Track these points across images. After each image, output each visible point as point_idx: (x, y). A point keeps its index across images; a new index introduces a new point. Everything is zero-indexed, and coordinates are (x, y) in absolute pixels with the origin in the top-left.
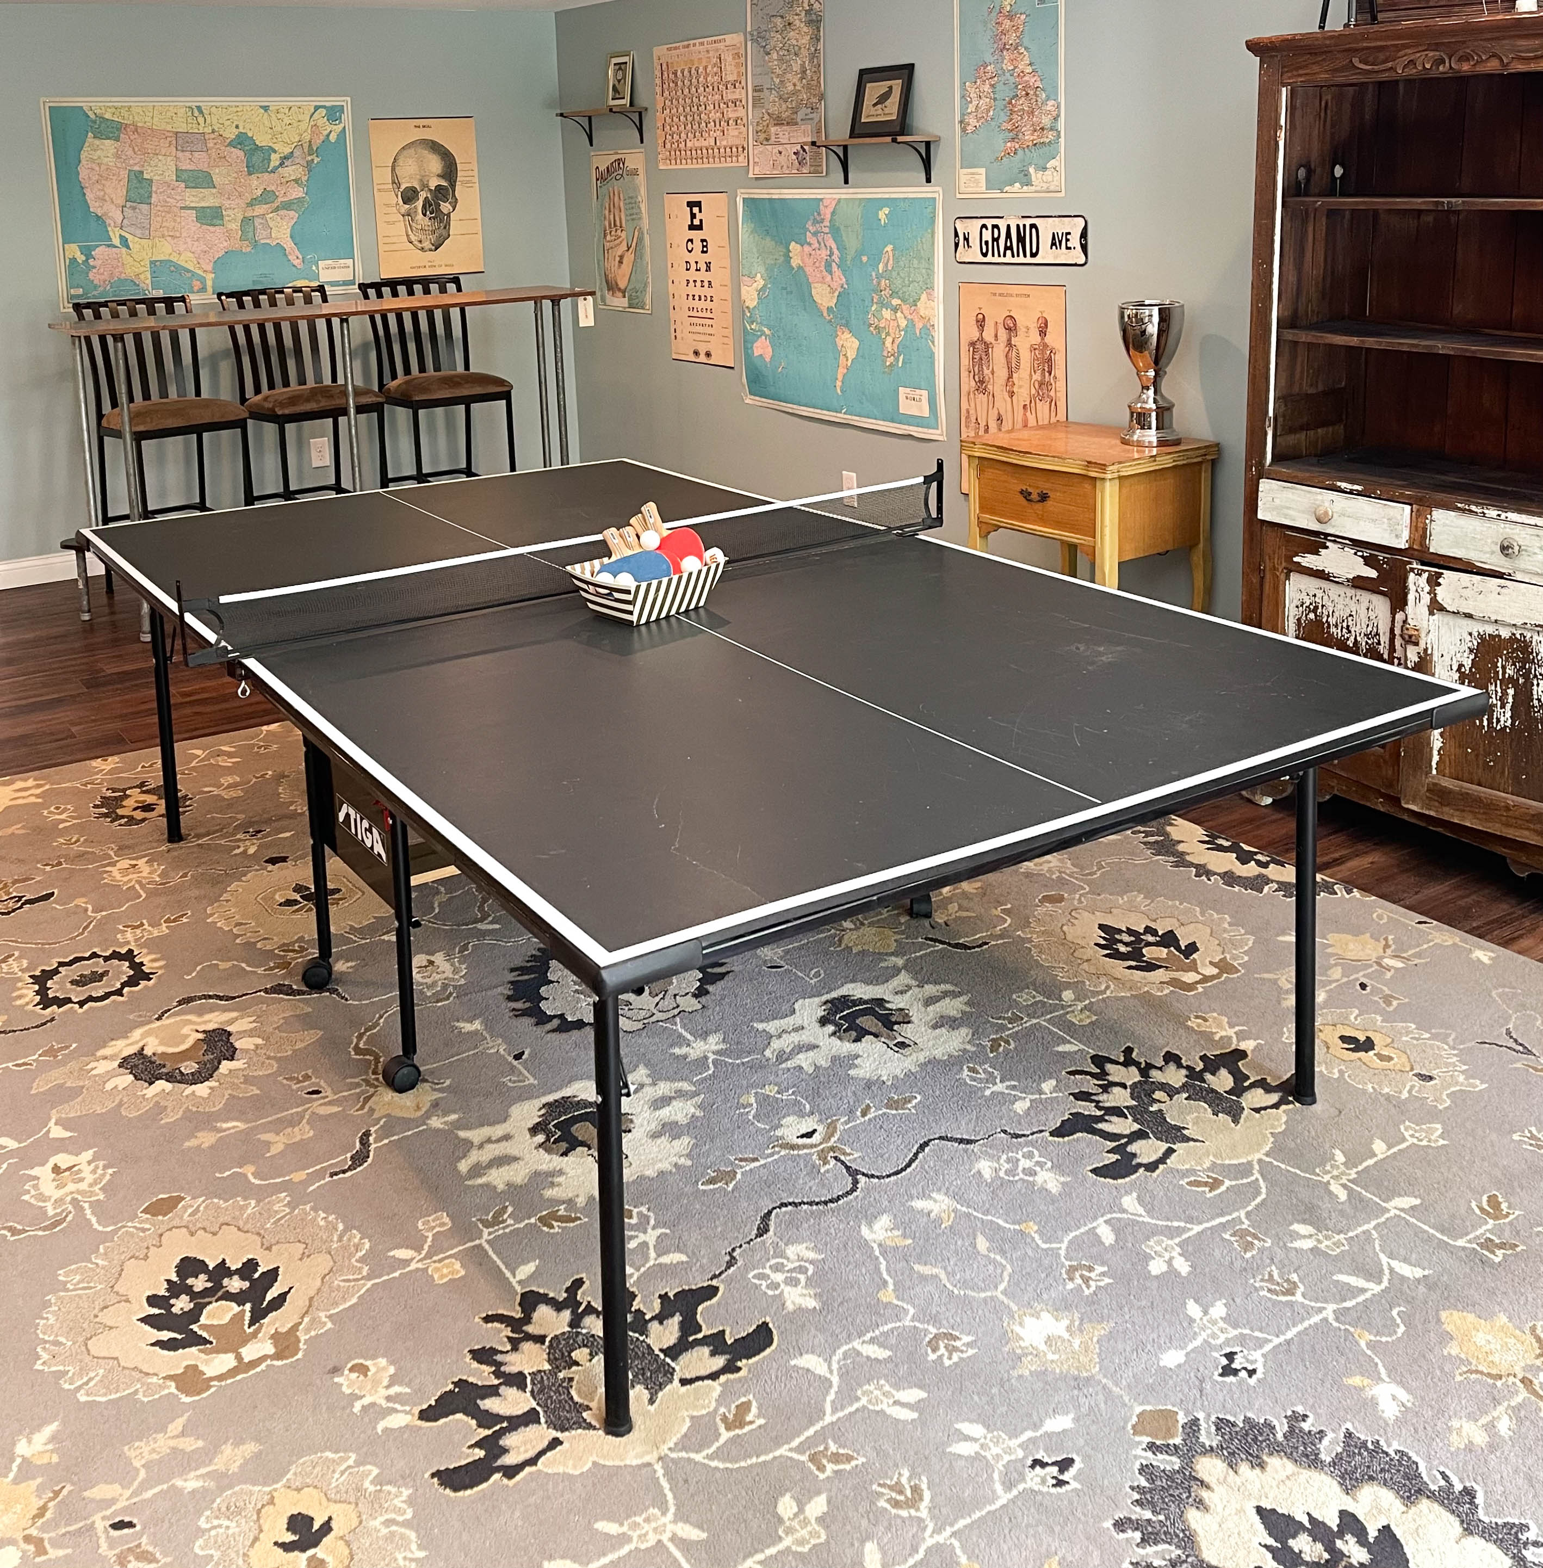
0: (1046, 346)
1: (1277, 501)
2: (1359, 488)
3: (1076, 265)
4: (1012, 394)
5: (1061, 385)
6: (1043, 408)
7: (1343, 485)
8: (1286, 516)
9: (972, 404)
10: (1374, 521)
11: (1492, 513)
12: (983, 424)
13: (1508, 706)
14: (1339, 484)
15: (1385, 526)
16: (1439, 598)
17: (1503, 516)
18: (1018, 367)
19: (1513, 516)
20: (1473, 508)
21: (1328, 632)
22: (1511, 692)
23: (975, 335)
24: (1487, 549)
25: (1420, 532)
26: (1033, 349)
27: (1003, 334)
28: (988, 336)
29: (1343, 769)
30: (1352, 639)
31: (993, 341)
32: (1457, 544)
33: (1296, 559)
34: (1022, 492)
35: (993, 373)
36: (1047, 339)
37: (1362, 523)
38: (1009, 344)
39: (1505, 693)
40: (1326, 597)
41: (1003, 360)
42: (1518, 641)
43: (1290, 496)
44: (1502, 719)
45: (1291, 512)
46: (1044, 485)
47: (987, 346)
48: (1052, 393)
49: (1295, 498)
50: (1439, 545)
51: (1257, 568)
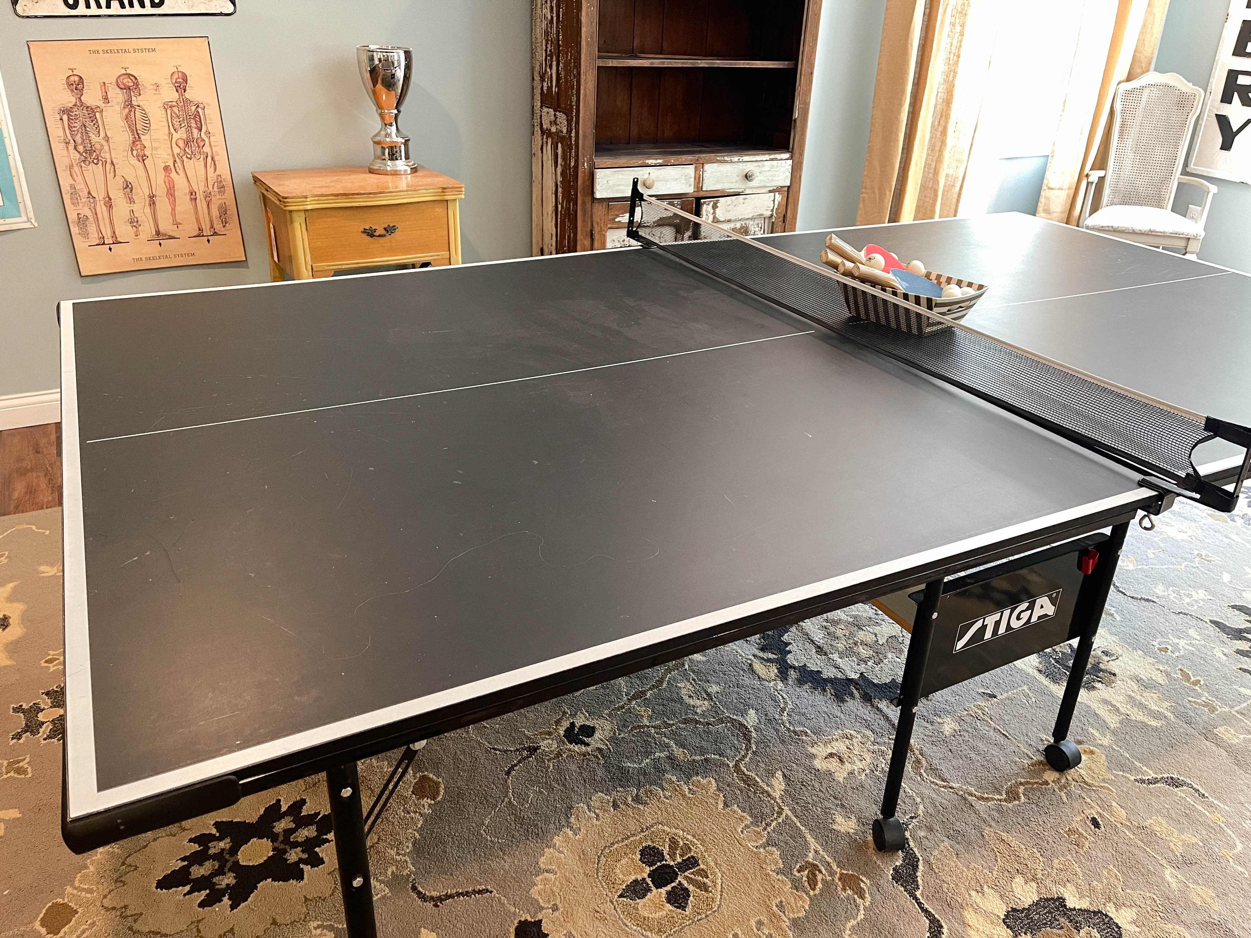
0: (187, 102)
1: (611, 183)
2: (660, 161)
3: (221, 14)
4: (143, 158)
5: (217, 139)
6: (195, 167)
7: (650, 162)
8: (617, 191)
9: (79, 179)
10: (676, 179)
11: (736, 159)
12: (100, 196)
14: (647, 161)
15: (683, 181)
16: (717, 216)
17: (741, 159)
18: (147, 128)
19: (746, 158)
20: (726, 158)
23: (69, 99)
24: (734, 180)
25: (699, 180)
26: (167, 106)
27: (117, 96)
28: (92, 97)
31: (101, 104)
32: (718, 182)
33: (617, 220)
34: (365, 231)
35: (107, 139)
36: (187, 95)
37: (668, 183)
38: (129, 104)
41: (122, 123)
42: (744, 227)
43: (620, 177)
45: (622, 188)
46: (386, 220)
47: (92, 112)
48: (206, 149)
49: (623, 177)
50: (709, 185)
51: (589, 234)
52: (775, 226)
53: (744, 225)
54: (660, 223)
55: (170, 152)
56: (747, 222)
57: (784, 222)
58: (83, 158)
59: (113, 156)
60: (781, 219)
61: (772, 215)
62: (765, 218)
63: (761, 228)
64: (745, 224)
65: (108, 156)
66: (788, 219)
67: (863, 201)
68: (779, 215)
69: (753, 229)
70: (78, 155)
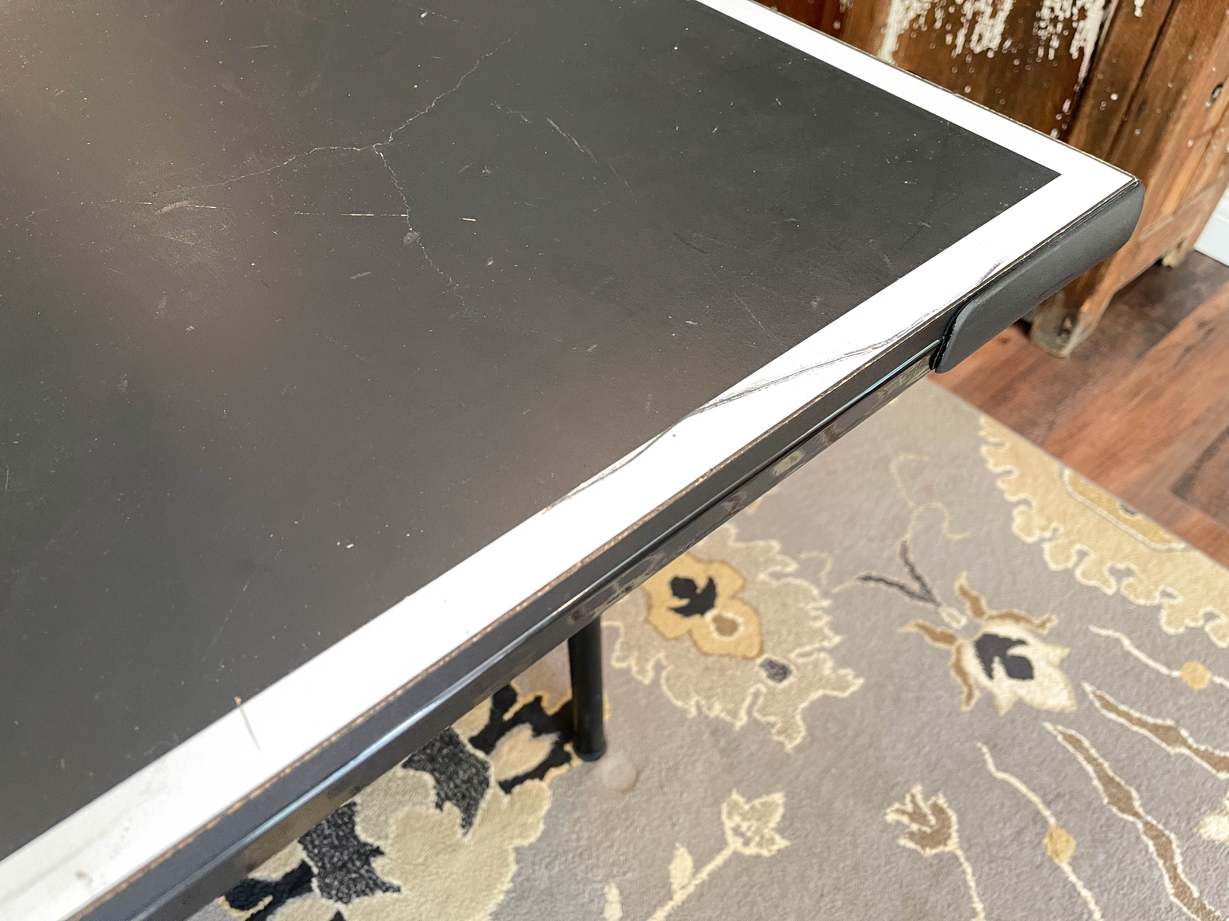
44: (988, 35)
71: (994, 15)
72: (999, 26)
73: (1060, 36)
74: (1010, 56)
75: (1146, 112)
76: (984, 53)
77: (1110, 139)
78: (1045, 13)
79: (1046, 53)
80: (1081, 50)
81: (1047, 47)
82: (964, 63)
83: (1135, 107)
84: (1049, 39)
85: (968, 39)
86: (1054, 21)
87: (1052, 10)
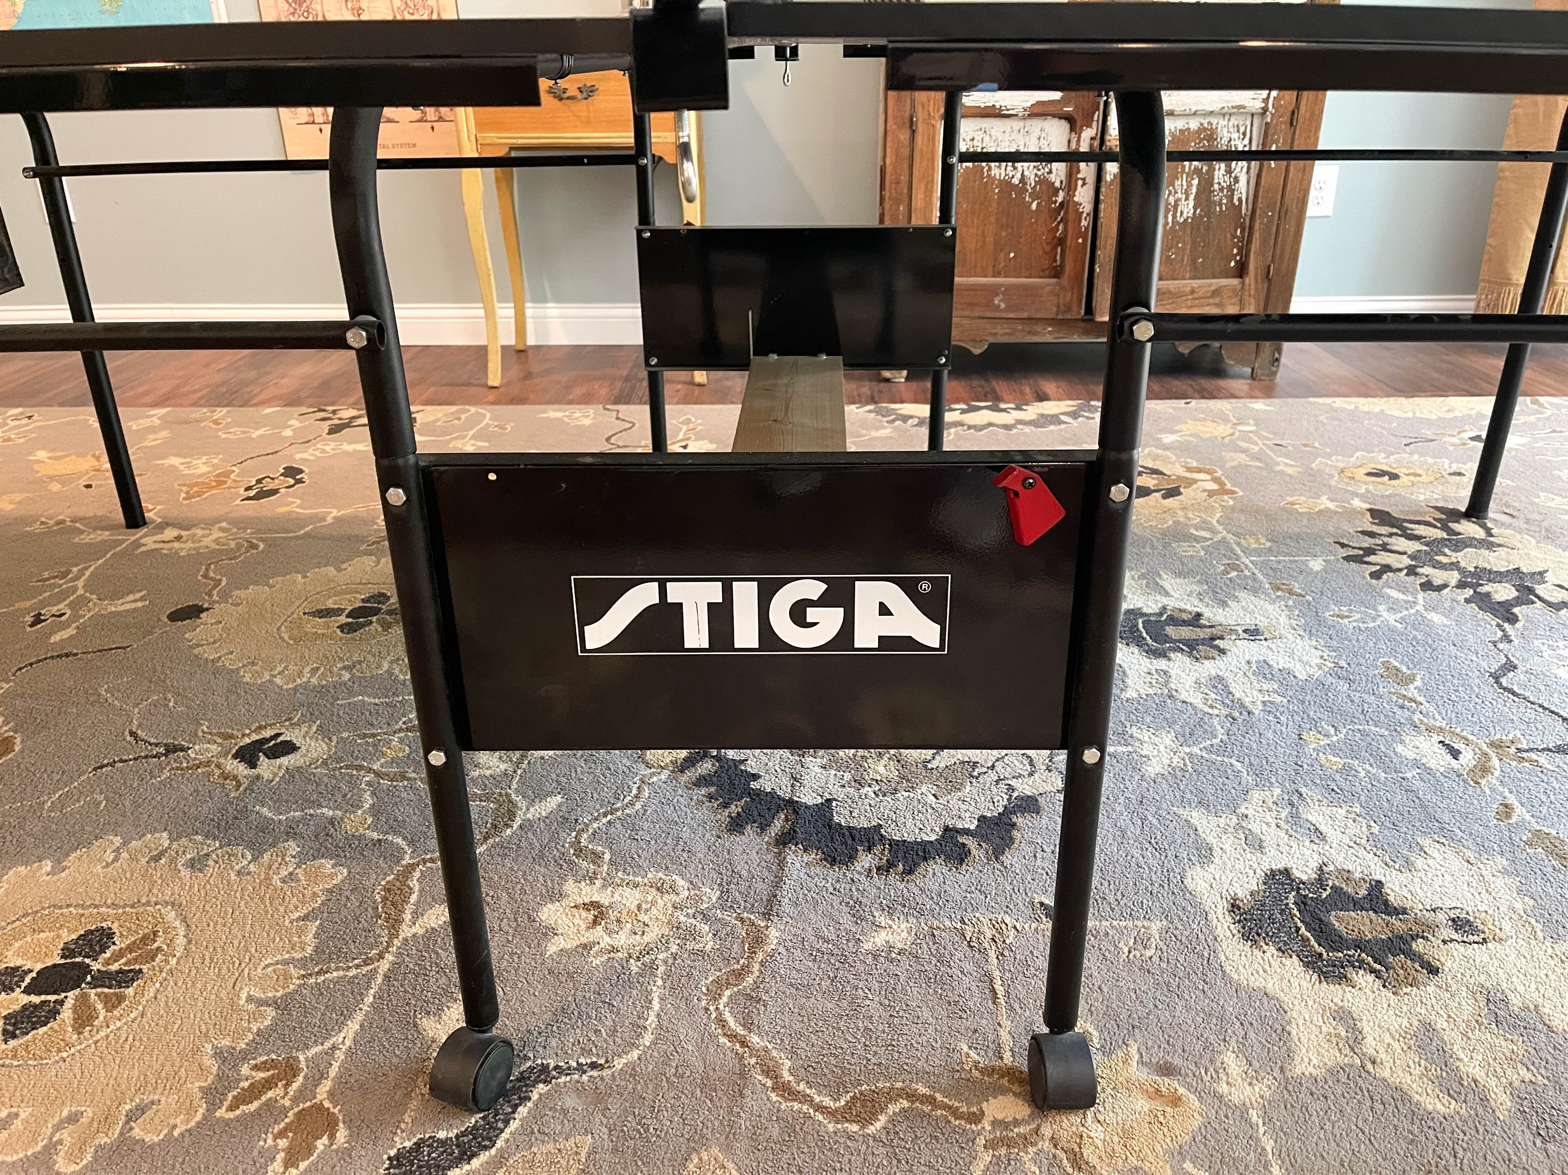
13: (1192, 197)
21: (989, 176)
22: (1195, 182)
29: (1012, 311)
30: (1019, 176)
39: (1190, 185)
40: (987, 139)
42: (1205, 129)
44: (1186, 210)
51: (907, 121)
52: (1271, 131)
53: (1206, 125)
54: (1036, 111)
55: (389, 5)
56: (1214, 121)
57: (1291, 124)
58: (292, 10)
59: (326, 8)
60: (1287, 118)
61: (1265, 110)
62: (1253, 115)
63: (1244, 134)
64: (1209, 123)
65: (319, 8)
66: (1301, 120)
67: (1516, 121)
68: (1281, 110)
69: (1225, 134)
70: (287, 6)
71: (1187, 199)
72: (1191, 203)
73: (1226, 196)
74: (1201, 217)
75: (1289, 214)
76: (1186, 220)
77: (1273, 237)
78: (1216, 186)
79: (1221, 208)
80: (1240, 199)
81: (1221, 204)
82: (1175, 231)
83: (1283, 214)
84: (1221, 200)
85: (1174, 216)
86: (1221, 189)
87: (1219, 184)
